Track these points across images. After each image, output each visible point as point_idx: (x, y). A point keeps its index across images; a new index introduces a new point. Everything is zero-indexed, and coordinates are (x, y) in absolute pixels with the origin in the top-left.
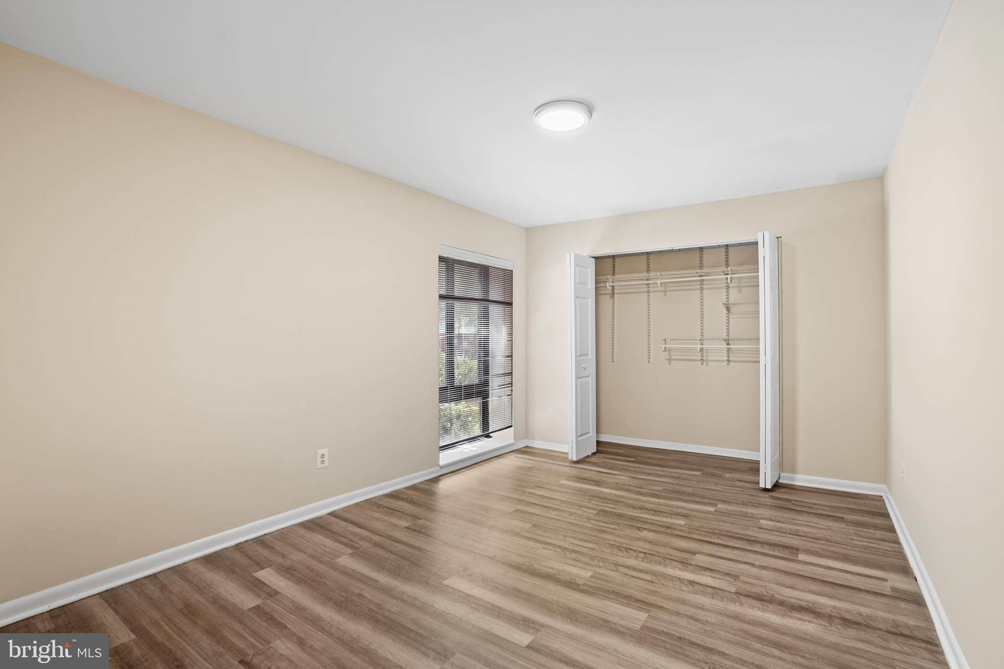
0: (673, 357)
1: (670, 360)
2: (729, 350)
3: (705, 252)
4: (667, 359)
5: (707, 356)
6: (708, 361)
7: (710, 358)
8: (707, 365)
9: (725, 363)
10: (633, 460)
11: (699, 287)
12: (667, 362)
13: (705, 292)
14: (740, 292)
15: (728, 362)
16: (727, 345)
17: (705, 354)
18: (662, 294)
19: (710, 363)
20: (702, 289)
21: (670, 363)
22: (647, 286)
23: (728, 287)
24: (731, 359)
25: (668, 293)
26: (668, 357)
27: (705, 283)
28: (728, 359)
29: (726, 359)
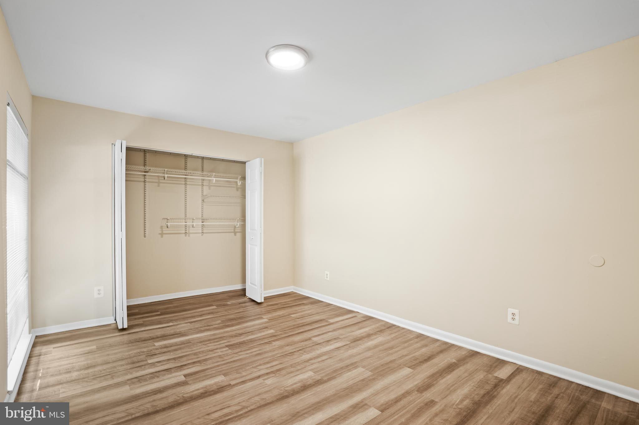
0: (164, 232)
1: (162, 234)
2: (203, 226)
3: (189, 160)
4: (160, 234)
5: (189, 230)
6: (189, 233)
7: (191, 231)
8: (189, 236)
9: (201, 235)
10: (159, 313)
11: (184, 183)
12: (160, 236)
13: (188, 186)
14: (210, 189)
15: (202, 233)
16: (203, 222)
17: (187, 229)
18: (156, 184)
19: (191, 235)
20: (186, 184)
21: (162, 237)
22: (144, 177)
23: (203, 185)
24: (204, 231)
25: (161, 185)
26: (160, 232)
27: (188, 180)
28: (202, 231)
29: (201, 231)
